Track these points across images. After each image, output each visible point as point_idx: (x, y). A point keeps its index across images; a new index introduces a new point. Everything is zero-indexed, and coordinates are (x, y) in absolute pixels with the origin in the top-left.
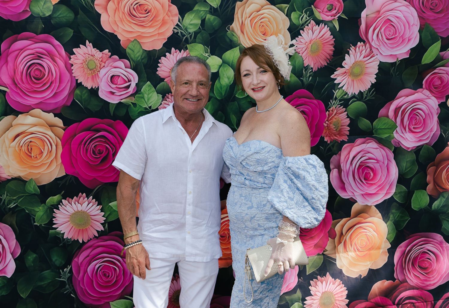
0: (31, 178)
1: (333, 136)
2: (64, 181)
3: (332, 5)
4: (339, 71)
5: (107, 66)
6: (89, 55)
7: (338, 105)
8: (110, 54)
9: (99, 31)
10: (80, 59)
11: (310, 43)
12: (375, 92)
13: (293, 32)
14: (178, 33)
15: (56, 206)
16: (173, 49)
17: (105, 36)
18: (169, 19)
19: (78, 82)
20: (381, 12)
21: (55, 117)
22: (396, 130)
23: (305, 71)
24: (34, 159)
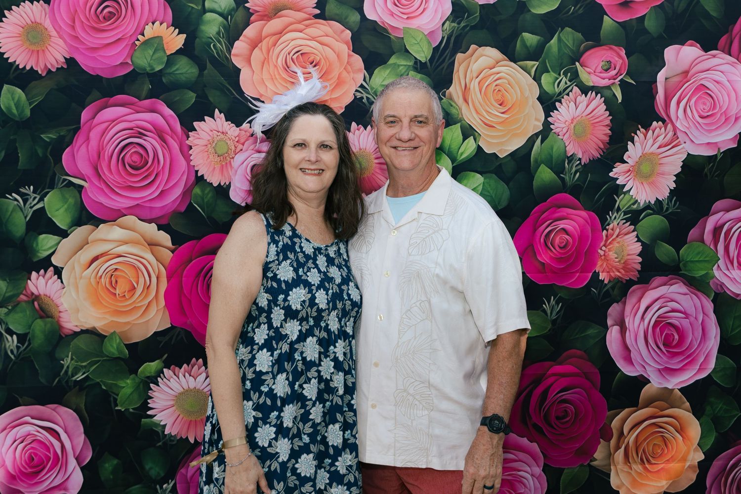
0: (113, 331)
1: (614, 272)
2: (167, 338)
3: (609, 62)
4: (620, 168)
5: (247, 150)
6: (218, 132)
7: (621, 220)
8: (252, 130)
9: (236, 94)
10: (203, 137)
11: (572, 123)
12: (679, 202)
13: (546, 104)
14: (362, 98)
15: (154, 379)
16: (354, 124)
17: (244, 102)
18: (347, 75)
19: (199, 174)
20: (690, 73)
21: (159, 230)
22: (717, 264)
23: (568, 164)
24: (120, 299)
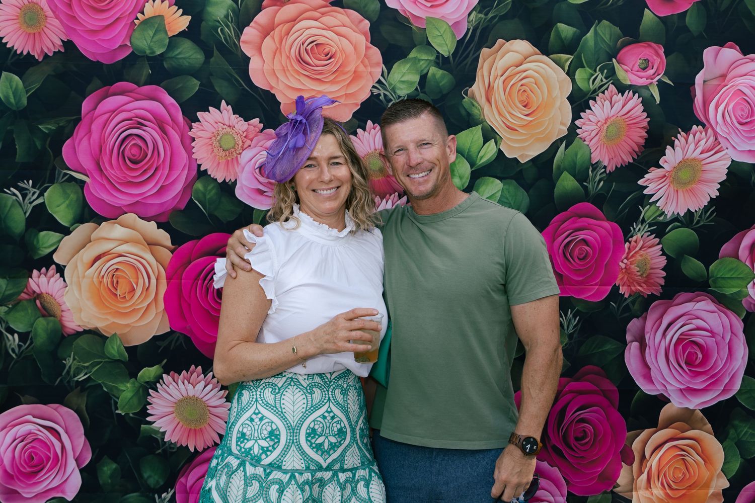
0: (114, 333)
1: (634, 286)
2: (166, 343)
3: (647, 60)
4: (653, 173)
5: (255, 147)
6: (224, 125)
7: (646, 232)
8: (262, 125)
9: (245, 87)
10: (207, 130)
11: (606, 123)
12: (715, 214)
13: (576, 104)
14: (379, 95)
15: (152, 385)
16: (369, 123)
17: (254, 94)
18: (365, 70)
19: (202, 169)
20: (729, 77)
21: (158, 228)
22: (753, 281)
23: (592, 172)
24: (120, 300)
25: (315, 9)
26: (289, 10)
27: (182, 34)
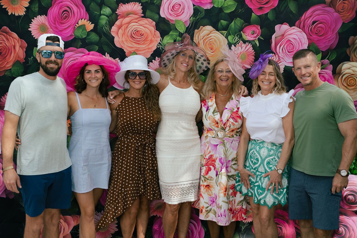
3: (254, 31)
8: (119, 60)
11: (240, 54)
14: (160, 48)
16: (157, 58)
18: (154, 39)
25: (136, 19)
26: (127, 20)
27: (92, 31)
